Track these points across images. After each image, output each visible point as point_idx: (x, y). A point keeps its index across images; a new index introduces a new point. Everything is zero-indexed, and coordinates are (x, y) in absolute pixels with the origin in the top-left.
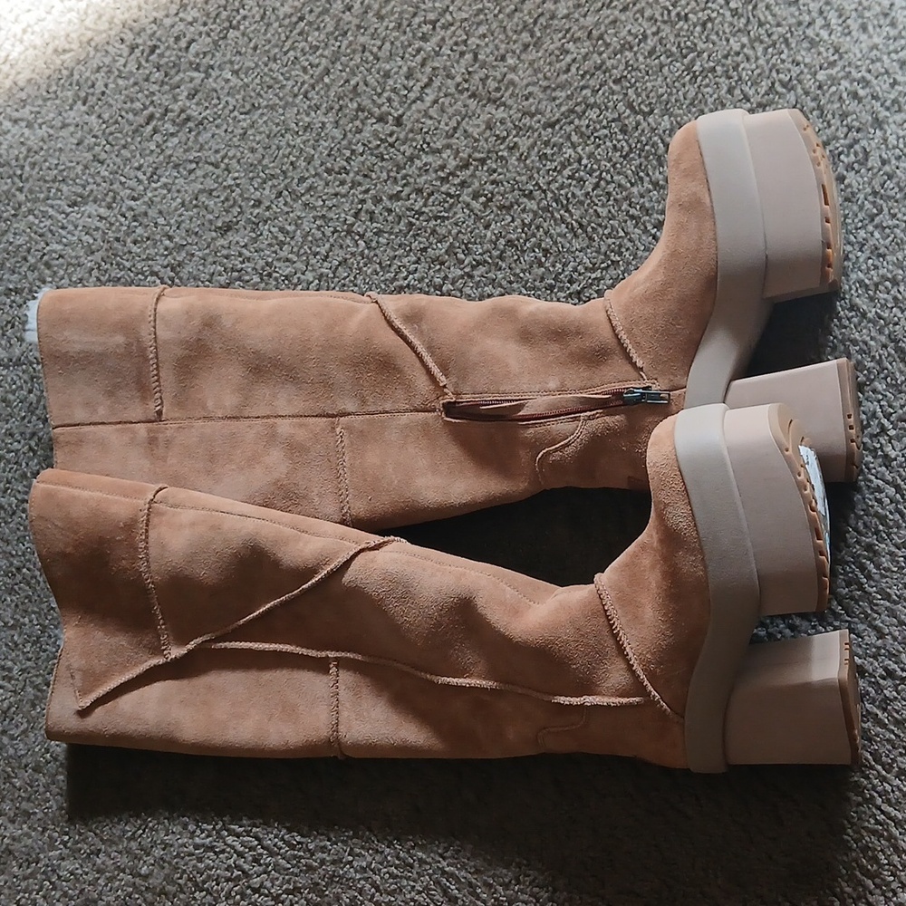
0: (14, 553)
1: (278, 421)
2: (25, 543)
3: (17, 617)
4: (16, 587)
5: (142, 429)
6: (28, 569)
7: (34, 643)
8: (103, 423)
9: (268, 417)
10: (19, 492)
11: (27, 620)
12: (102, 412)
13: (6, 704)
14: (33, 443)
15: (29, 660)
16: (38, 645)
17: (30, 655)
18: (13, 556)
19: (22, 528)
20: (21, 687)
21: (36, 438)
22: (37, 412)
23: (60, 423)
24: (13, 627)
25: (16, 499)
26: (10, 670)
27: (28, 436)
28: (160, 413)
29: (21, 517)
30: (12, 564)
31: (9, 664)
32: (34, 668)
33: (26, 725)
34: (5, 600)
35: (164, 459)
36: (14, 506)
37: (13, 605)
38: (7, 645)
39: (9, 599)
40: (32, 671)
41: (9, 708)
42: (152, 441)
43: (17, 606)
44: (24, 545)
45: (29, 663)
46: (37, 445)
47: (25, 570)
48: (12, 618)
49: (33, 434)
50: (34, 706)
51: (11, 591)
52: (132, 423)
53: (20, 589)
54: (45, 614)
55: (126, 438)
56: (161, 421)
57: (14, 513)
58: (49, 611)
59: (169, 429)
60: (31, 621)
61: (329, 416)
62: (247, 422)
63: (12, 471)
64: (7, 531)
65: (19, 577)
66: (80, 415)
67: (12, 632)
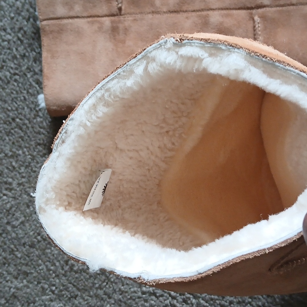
0: (10, 108)
1: (210, 13)
2: (18, 102)
3: (14, 150)
4: (12, 131)
5: (107, 21)
6: (21, 119)
7: (27, 167)
8: (78, 17)
9: (202, 10)
10: (12, 68)
11: (20, 152)
12: (78, 9)
13: (8, 206)
14: (20, 35)
15: (23, 177)
16: (30, 168)
17: (24, 175)
18: (9, 110)
19: (14, 92)
20: (19, 194)
21: (22, 32)
22: (23, 14)
23: (46, 17)
24: (12, 156)
25: (10, 73)
26: (10, 184)
27: (17, 30)
28: (120, 9)
29: (14, 85)
30: (8, 116)
31: (10, 180)
32: (27, 183)
33: (23, 219)
34: (5, 139)
35: (123, 42)
36: (8, 77)
37: (11, 143)
38: (7, 168)
39: (7, 138)
40: (26, 184)
41: (11, 208)
42: (114, 30)
43: (13, 143)
44: (16, 103)
45: (23, 180)
46: (23, 36)
47: (18, 120)
48: (11, 151)
49: (21, 29)
50: (28, 207)
51: (8, 134)
52: (98, 16)
53: (15, 132)
54: (34, 148)
55: (96, 27)
56: (121, 15)
57: (9, 82)
58: (36, 146)
59: (127, 21)
60: (24, 153)
61: (248, 8)
62: (185, 15)
63: (6, 54)
64: (4, 94)
65: (14, 125)
66: (61, 11)
67: (11, 160)
